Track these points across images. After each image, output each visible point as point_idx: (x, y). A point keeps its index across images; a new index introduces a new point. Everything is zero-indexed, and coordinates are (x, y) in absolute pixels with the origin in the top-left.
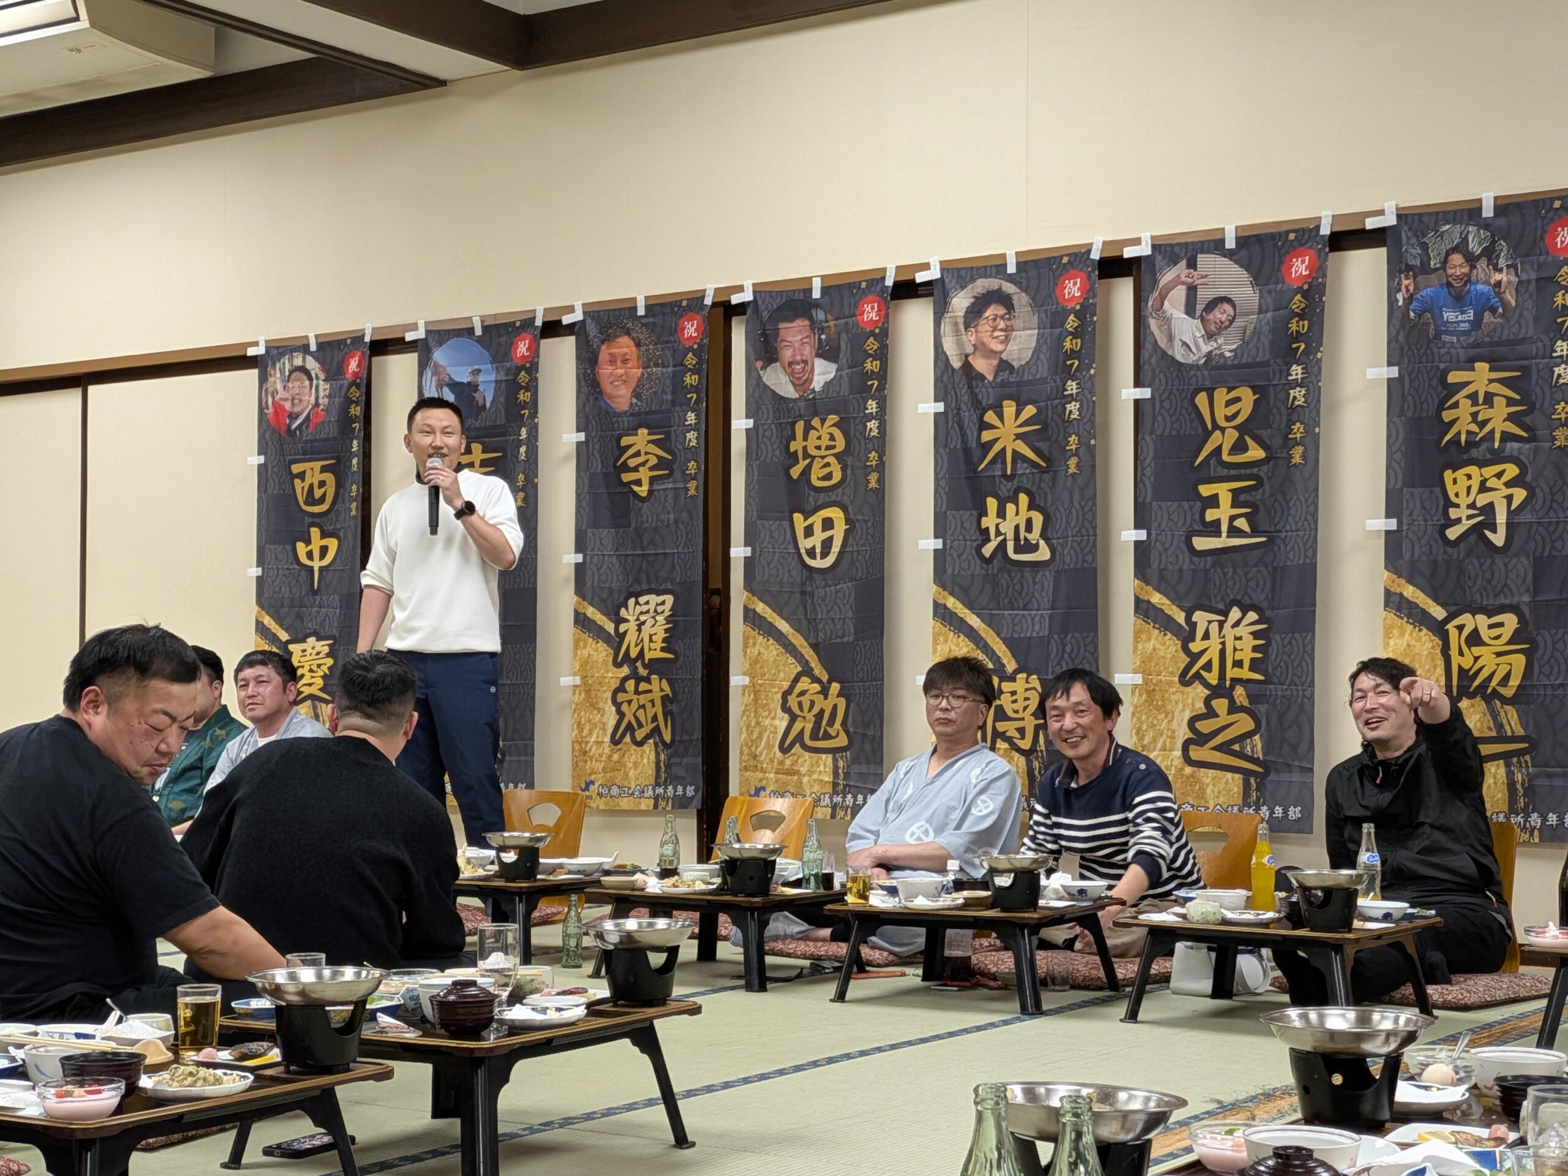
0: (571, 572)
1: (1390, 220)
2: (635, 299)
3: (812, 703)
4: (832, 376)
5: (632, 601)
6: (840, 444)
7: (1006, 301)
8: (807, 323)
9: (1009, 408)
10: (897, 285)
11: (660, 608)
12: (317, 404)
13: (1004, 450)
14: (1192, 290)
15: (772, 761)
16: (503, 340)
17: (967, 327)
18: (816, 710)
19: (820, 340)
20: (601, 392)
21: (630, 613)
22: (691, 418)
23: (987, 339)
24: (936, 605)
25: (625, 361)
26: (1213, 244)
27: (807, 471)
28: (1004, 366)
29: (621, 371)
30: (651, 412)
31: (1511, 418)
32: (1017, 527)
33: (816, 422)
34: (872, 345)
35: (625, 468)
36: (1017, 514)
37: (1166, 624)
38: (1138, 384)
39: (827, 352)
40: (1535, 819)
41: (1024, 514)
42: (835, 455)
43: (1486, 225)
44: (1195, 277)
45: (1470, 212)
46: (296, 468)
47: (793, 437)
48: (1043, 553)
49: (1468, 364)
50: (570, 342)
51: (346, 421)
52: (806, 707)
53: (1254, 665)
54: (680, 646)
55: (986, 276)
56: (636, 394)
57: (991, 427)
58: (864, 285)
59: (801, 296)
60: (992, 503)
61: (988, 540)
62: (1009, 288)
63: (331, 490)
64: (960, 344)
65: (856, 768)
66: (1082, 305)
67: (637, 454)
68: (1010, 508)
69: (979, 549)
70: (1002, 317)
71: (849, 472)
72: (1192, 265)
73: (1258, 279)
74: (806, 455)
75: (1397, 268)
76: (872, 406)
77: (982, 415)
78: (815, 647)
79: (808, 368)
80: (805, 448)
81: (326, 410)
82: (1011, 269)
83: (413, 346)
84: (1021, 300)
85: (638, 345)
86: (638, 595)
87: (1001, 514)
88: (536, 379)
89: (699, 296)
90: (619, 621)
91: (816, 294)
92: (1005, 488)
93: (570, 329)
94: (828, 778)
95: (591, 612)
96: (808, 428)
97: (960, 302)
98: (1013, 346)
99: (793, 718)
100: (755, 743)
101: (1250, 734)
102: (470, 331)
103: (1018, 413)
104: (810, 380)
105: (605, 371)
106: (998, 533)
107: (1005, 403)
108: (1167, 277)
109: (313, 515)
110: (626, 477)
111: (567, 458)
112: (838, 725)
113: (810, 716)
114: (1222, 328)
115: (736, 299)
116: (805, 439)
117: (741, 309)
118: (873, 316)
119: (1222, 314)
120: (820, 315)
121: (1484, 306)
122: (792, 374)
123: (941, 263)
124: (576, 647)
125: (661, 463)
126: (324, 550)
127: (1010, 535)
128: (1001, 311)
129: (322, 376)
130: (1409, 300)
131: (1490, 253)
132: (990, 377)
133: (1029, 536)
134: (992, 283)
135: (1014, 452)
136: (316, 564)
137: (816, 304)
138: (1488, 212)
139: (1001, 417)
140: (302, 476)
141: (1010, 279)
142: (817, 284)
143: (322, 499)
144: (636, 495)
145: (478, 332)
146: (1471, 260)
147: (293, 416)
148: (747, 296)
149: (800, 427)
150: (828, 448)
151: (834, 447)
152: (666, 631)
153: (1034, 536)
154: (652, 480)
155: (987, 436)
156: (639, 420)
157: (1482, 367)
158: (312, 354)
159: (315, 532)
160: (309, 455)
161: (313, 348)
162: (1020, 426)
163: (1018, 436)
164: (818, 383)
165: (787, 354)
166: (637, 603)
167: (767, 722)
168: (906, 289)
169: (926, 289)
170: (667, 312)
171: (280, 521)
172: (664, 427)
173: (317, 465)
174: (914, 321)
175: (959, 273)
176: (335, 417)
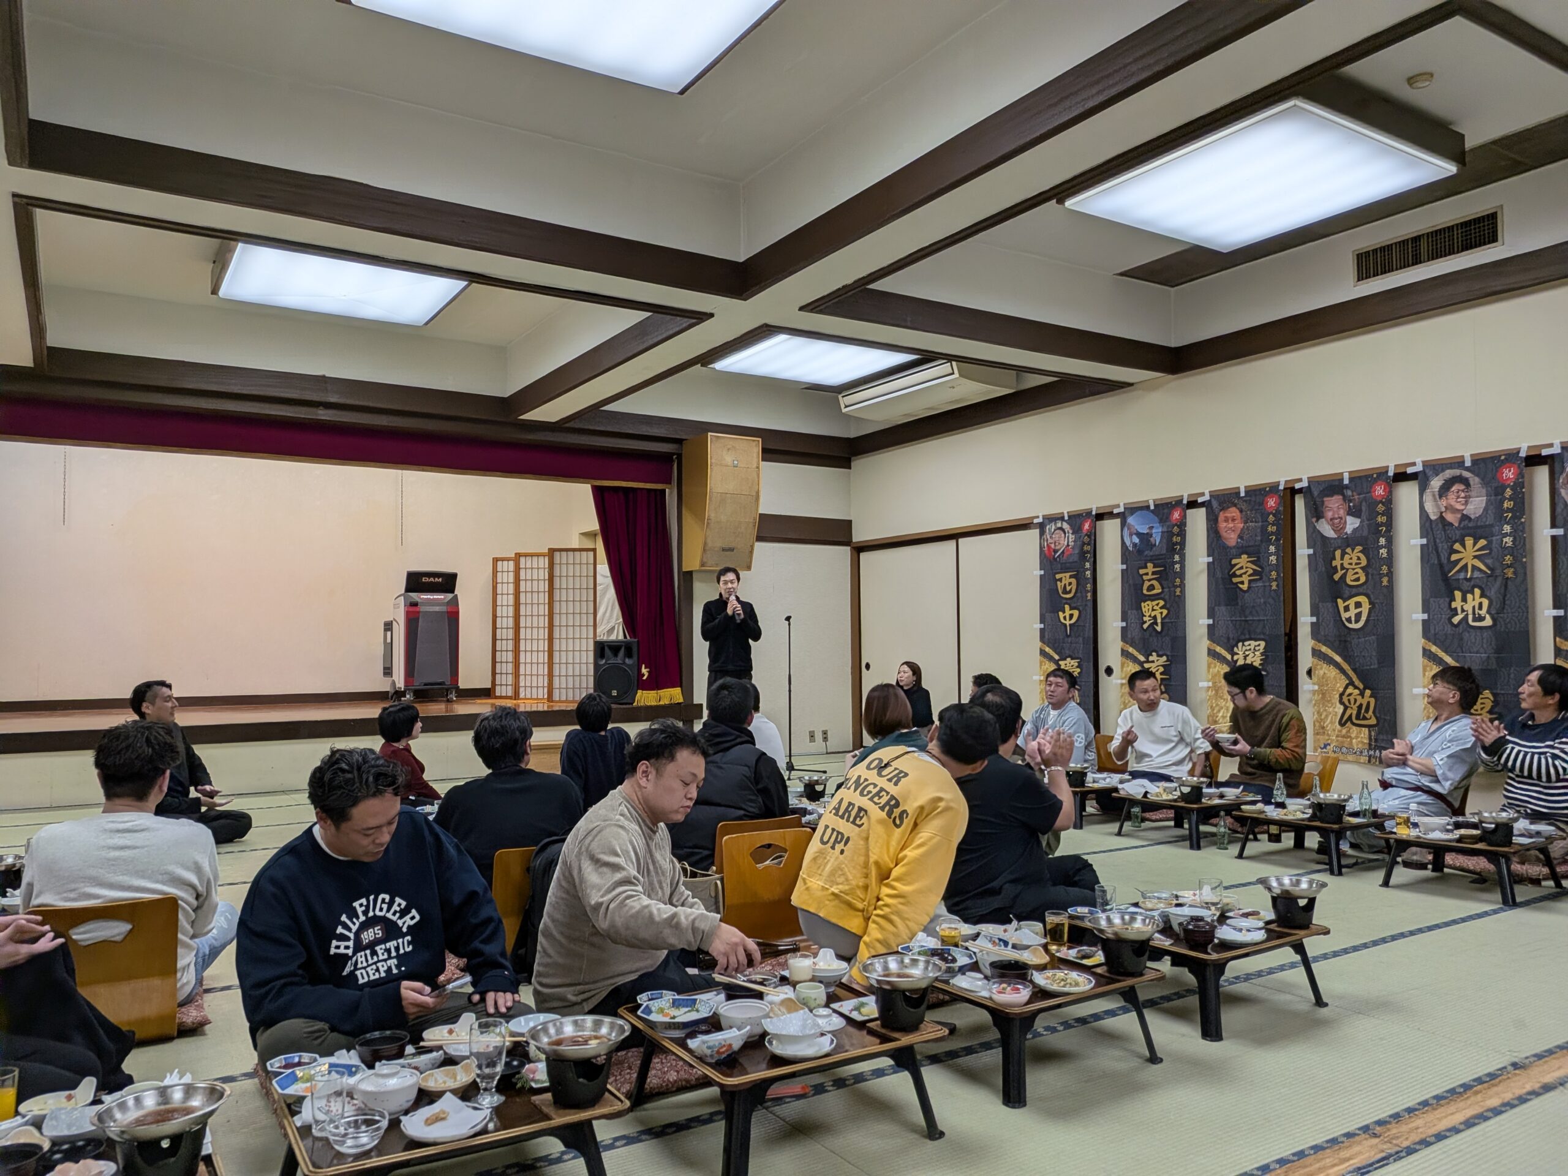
0: (1206, 630)
2: (1239, 488)
3: (1356, 700)
4: (1357, 525)
5: (1240, 644)
6: (1364, 562)
7: (1465, 482)
8: (1341, 497)
9: (1469, 541)
10: (1396, 475)
11: (1257, 648)
12: (1068, 545)
13: (1466, 565)
15: (1334, 730)
16: (1166, 511)
17: (1441, 497)
18: (1358, 704)
19: (1349, 506)
20: (1220, 536)
21: (1240, 650)
22: (1272, 549)
23: (1453, 502)
24: (1424, 650)
25: (1233, 520)
27: (1344, 576)
28: (1465, 518)
29: (1231, 525)
30: (1249, 546)
32: (1474, 608)
33: (1349, 550)
34: (1381, 508)
35: (1234, 575)
36: (1474, 600)
38: (1553, 525)
39: (1354, 512)
41: (1478, 600)
42: (1361, 568)
46: (1058, 576)
47: (1334, 559)
48: (1488, 622)
50: (1204, 509)
51: (1082, 555)
52: (1352, 702)
54: (1270, 666)
55: (1451, 468)
56: (1240, 537)
57: (1458, 552)
58: (1375, 476)
59: (1337, 483)
60: (1458, 594)
61: (1457, 614)
62: (1466, 474)
63: (1074, 587)
64: (1438, 506)
65: (1381, 737)
66: (1515, 482)
67: (1242, 568)
68: (1469, 596)
69: (1450, 619)
70: (1463, 491)
71: (1370, 577)
74: (1343, 568)
76: (1382, 541)
77: (1452, 546)
78: (1354, 670)
79: (1343, 521)
80: (1342, 564)
81: (1073, 548)
82: (1468, 463)
83: (1118, 515)
84: (1475, 480)
85: (1241, 511)
86: (1243, 641)
87: (1464, 600)
88: (1185, 531)
89: (1279, 484)
90: (1233, 654)
91: (1346, 481)
92: (1466, 586)
93: (1203, 504)
94: (1366, 741)
95: (1217, 649)
96: (1344, 553)
97: (1436, 483)
98: (1470, 507)
99: (1346, 708)
100: (1324, 720)
102: (1148, 507)
103: (1475, 544)
104: (1344, 528)
105: (1222, 525)
106: (1463, 611)
107: (1466, 538)
109: (1066, 599)
110: (1235, 580)
111: (1202, 571)
112: (1371, 712)
113: (1355, 707)
115: (1297, 486)
116: (1342, 559)
117: (1300, 491)
118: (1381, 492)
120: (1349, 493)
122: (1333, 525)
123: (1423, 462)
124: (1209, 667)
125: (1255, 573)
126: (1071, 616)
127: (1470, 612)
128: (1462, 487)
129: (1071, 532)
132: (1456, 525)
133: (1480, 612)
134: (1457, 472)
135: (1473, 566)
136: (1068, 623)
137: (1347, 487)
139: (1464, 546)
140: (1060, 580)
141: (1467, 469)
142: (1346, 477)
143: (1070, 592)
144: (1240, 589)
145: (1152, 507)
147: (1055, 551)
148: (1305, 484)
149: (1338, 553)
150: (1356, 564)
151: (1360, 564)
152: (1261, 660)
153: (1483, 612)
154: (1250, 581)
155: (1454, 557)
156: (1241, 550)
158: (1066, 521)
159: (1067, 607)
160: (1064, 570)
161: (1066, 518)
162: (1477, 551)
163: (1475, 557)
164: (1349, 529)
165: (1329, 514)
166: (1243, 645)
167: (1331, 709)
168: (1402, 477)
169: (1414, 477)
170: (1258, 494)
171: (1051, 602)
172: (1256, 554)
173: (1068, 575)
174: (1407, 496)
175: (1434, 467)
176: (1077, 551)
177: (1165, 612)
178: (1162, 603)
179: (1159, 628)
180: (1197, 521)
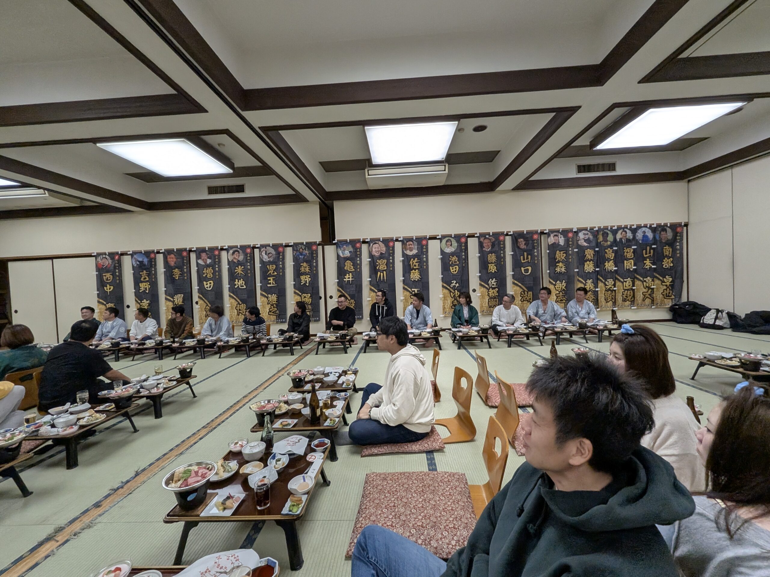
0: (164, 291)
1: (292, 244)
4: (210, 261)
6: (212, 271)
7: (238, 252)
8: (206, 253)
9: (240, 267)
11: (181, 297)
12: (109, 264)
14: (266, 252)
17: (232, 255)
19: (208, 256)
20: (168, 263)
21: (175, 297)
22: (185, 267)
23: (235, 257)
24: (230, 295)
25: (172, 258)
26: (269, 245)
27: (206, 276)
28: (238, 261)
29: (172, 260)
31: (309, 270)
32: (241, 284)
34: (217, 257)
35: (174, 275)
37: (265, 296)
39: (209, 258)
40: (313, 319)
41: (242, 282)
43: (304, 245)
44: (266, 250)
45: (302, 244)
46: (104, 275)
48: (245, 287)
49: (303, 263)
50: (162, 255)
53: (276, 301)
54: (185, 302)
56: (175, 263)
58: (215, 248)
59: (205, 250)
60: (237, 280)
61: (236, 285)
62: (238, 250)
63: (111, 278)
64: (231, 257)
66: (250, 253)
67: (176, 273)
68: (240, 281)
69: (235, 287)
70: (238, 254)
71: (214, 275)
72: (266, 248)
73: (275, 251)
74: (206, 273)
75: (293, 250)
76: (217, 266)
77: (235, 268)
78: (208, 301)
79: (206, 260)
81: (111, 265)
82: (239, 247)
84: (241, 251)
85: (175, 256)
86: (177, 294)
87: (238, 281)
88: (156, 260)
89: (186, 248)
90: (173, 299)
92: (239, 278)
93: (162, 253)
95: (168, 297)
96: (207, 269)
97: (231, 252)
98: (240, 258)
101: (276, 311)
105: (169, 260)
106: (238, 284)
108: (262, 250)
109: (108, 282)
110: (174, 276)
111: (162, 273)
114: (271, 257)
115: (192, 249)
117: (193, 251)
118: (217, 253)
119: (270, 255)
121: (305, 256)
122: (204, 261)
123: (228, 246)
125: (180, 274)
126: (110, 289)
129: (110, 259)
130: (295, 254)
131: (305, 249)
132: (236, 262)
134: (236, 249)
135: (240, 273)
136: (108, 291)
137: (207, 251)
138: (305, 244)
139: (238, 268)
141: (239, 248)
143: (110, 280)
144: (176, 279)
145: (143, 253)
146: (303, 250)
147: (103, 266)
148: (194, 249)
150: (210, 272)
152: (182, 300)
153: (243, 285)
154: (179, 277)
155: (236, 271)
156: (176, 267)
157: (305, 263)
158: (107, 255)
159: (108, 285)
160: (107, 272)
162: (241, 269)
163: (241, 271)
164: (208, 262)
165: (203, 258)
166: (177, 296)
167: (203, 313)
168: (222, 249)
169: (225, 249)
170: (180, 251)
171: (101, 284)
172: (180, 268)
173: (109, 274)
174: (224, 254)
175: (231, 247)
176: (113, 266)
177: (150, 286)
178: (149, 283)
179: (147, 292)
180: (160, 259)
